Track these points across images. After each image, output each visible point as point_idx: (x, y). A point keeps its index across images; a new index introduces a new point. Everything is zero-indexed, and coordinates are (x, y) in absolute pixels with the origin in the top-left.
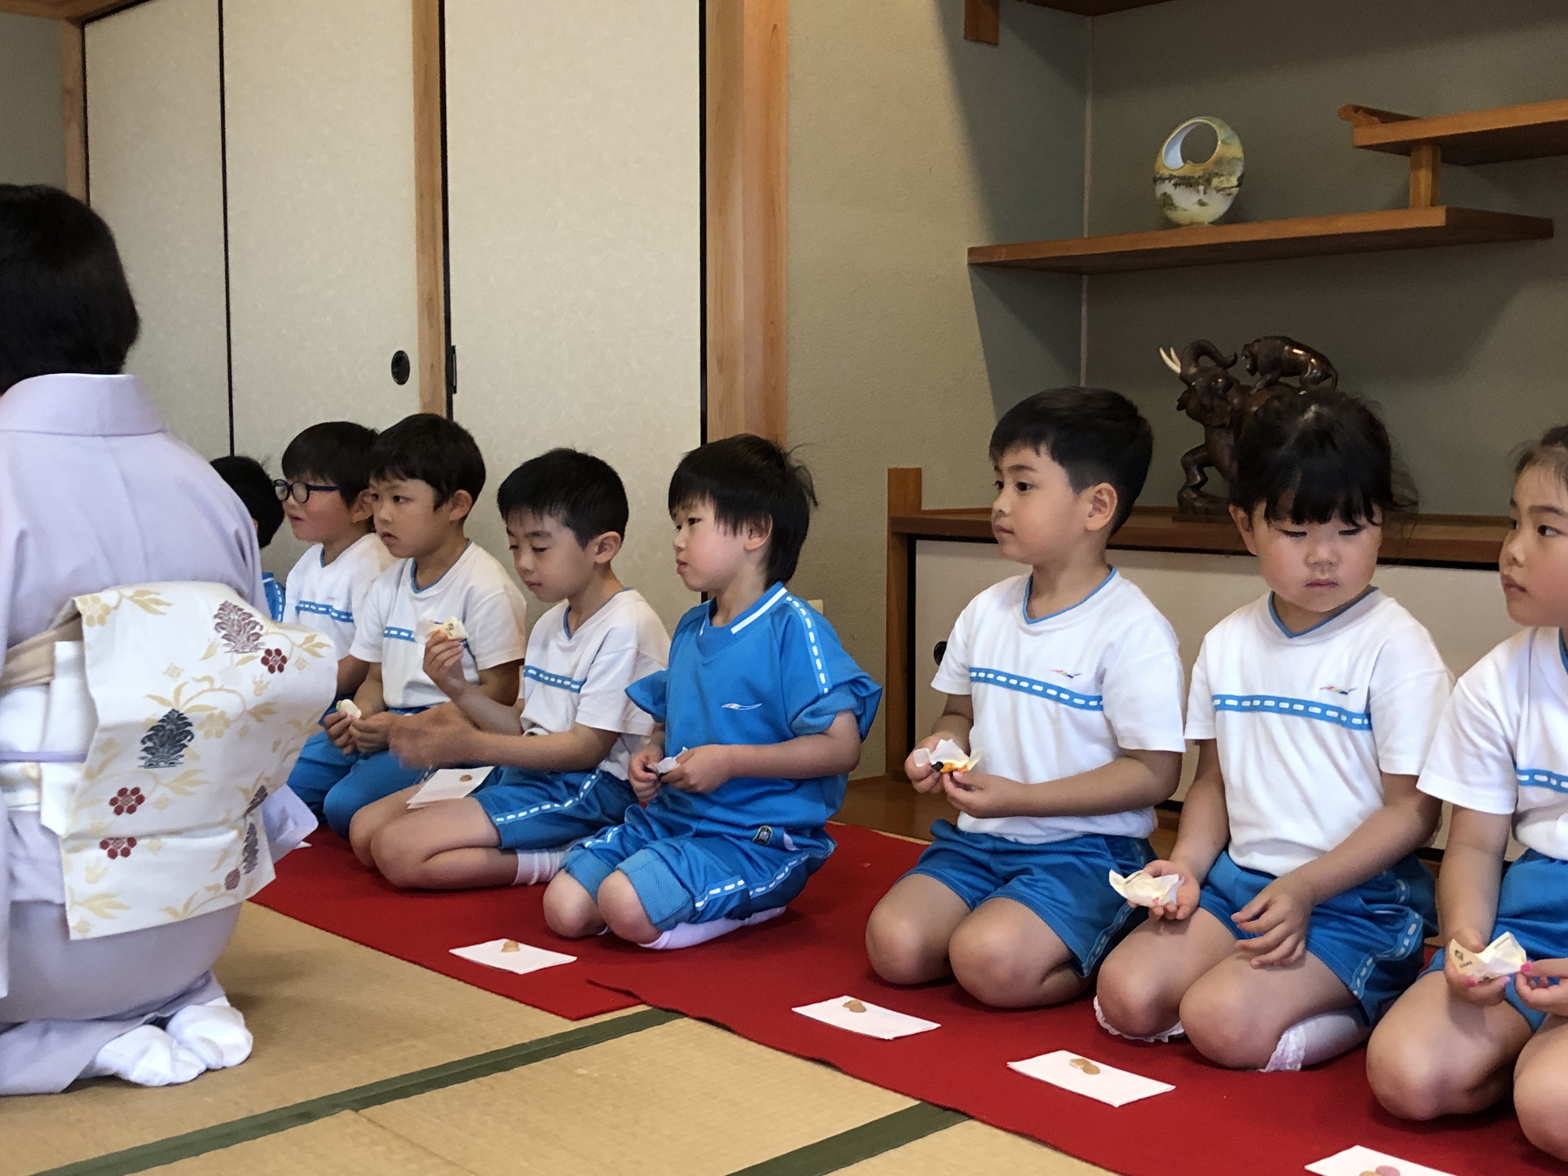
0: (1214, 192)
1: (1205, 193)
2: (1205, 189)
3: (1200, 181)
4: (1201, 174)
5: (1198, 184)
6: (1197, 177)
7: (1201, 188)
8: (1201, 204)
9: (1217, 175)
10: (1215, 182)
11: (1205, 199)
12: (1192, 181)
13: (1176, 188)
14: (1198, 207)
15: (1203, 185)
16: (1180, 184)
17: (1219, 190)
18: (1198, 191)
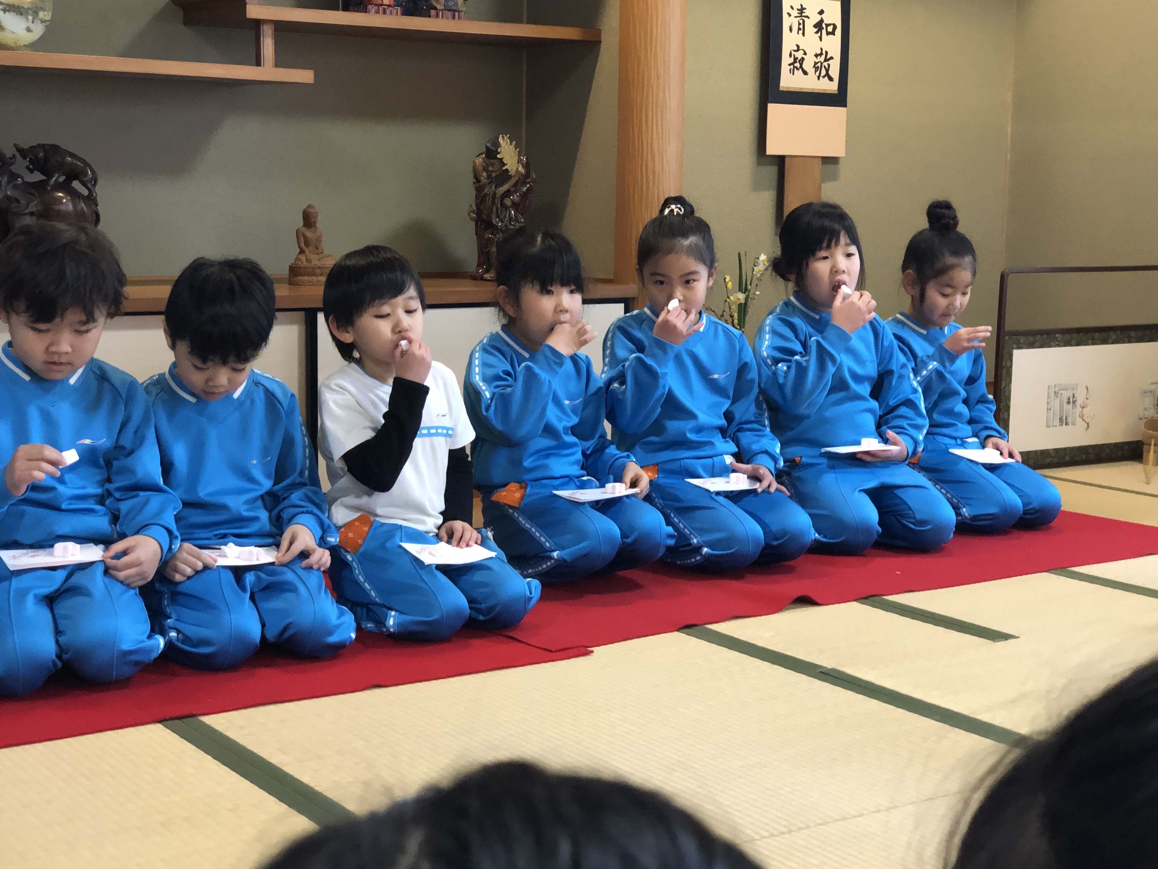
0: (39, 22)
1: (33, 22)
2: (33, 18)
3: (30, 12)
4: (29, 6)
5: (28, 14)
6: (26, 7)
7: (30, 18)
8: (29, 30)
9: (42, 9)
10: (41, 14)
11: (32, 26)
12: (22, 10)
13: (5, 13)
14: (25, 31)
15: (32, 16)
16: (9, 11)
17: (43, 21)
18: (27, 19)
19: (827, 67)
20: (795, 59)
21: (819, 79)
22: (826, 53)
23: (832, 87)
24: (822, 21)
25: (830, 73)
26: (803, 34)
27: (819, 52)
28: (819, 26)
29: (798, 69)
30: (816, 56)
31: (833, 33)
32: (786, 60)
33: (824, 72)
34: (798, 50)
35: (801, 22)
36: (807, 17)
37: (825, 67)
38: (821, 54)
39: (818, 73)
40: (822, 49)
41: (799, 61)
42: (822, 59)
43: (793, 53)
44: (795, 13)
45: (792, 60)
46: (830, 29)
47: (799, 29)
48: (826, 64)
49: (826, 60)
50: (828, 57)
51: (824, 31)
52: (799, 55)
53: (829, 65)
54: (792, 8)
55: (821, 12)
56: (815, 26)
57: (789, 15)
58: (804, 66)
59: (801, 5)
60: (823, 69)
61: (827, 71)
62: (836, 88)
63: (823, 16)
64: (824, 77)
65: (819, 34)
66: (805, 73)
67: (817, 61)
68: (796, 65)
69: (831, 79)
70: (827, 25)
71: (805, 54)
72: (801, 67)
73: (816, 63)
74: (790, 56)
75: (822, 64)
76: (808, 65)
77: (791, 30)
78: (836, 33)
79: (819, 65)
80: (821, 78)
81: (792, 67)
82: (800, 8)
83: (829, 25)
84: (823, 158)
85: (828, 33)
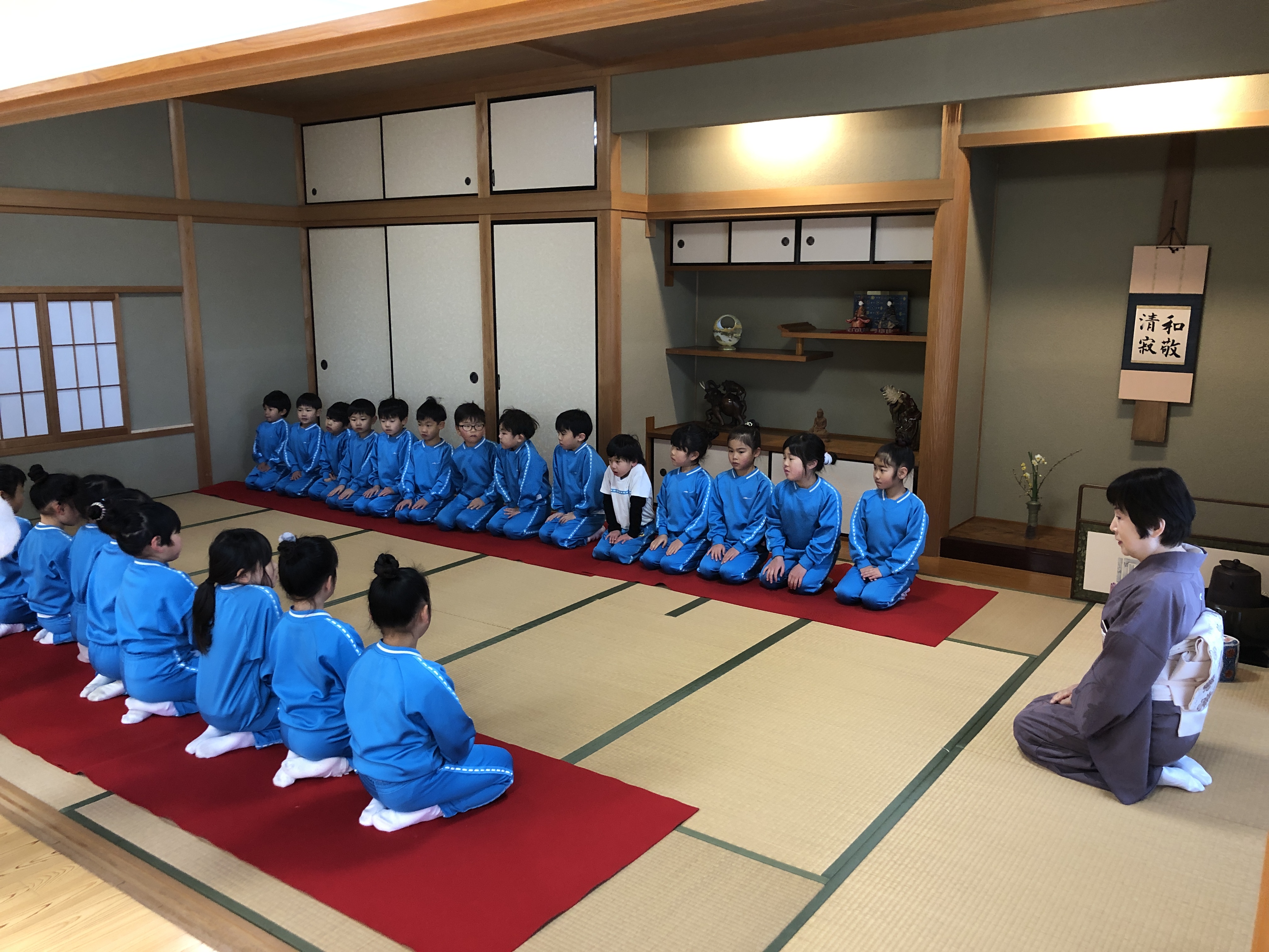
1: (730, 337)
3: (730, 334)
7: (728, 336)
9: (733, 332)
11: (729, 339)
13: (722, 335)
17: (734, 337)
19: (1174, 349)
20: (1145, 345)
21: (1166, 355)
22: (1174, 341)
23: (1181, 361)
24: (1171, 322)
25: (1177, 352)
26: (1153, 330)
27: (1167, 340)
28: (1168, 326)
29: (1146, 350)
30: (1164, 343)
31: (1181, 329)
32: (1136, 345)
33: (1170, 352)
34: (1148, 339)
35: (1151, 323)
36: (1158, 320)
37: (1172, 349)
38: (1168, 342)
39: (1165, 353)
40: (1169, 339)
41: (1148, 346)
42: (1170, 344)
43: (1142, 341)
44: (1147, 318)
45: (1142, 345)
46: (1178, 327)
47: (1149, 327)
48: (1173, 348)
49: (1172, 345)
50: (1175, 343)
51: (1172, 329)
52: (1148, 342)
53: (1176, 348)
54: (1144, 315)
55: (1171, 317)
56: (1164, 325)
57: (1141, 319)
58: (1152, 349)
59: (1153, 314)
60: (1170, 350)
61: (1174, 351)
62: (1183, 361)
63: (1172, 319)
64: (1171, 355)
65: (1167, 330)
66: (1154, 353)
67: (1164, 346)
68: (1145, 348)
69: (1178, 356)
70: (1175, 325)
71: (1154, 341)
72: (1150, 349)
73: (1163, 347)
74: (1140, 342)
75: (1169, 347)
76: (1156, 347)
77: (1141, 328)
78: (1184, 328)
79: (1167, 348)
80: (1168, 356)
81: (1142, 349)
82: (1151, 315)
83: (1178, 324)
84: (1169, 403)
85: (1175, 329)
